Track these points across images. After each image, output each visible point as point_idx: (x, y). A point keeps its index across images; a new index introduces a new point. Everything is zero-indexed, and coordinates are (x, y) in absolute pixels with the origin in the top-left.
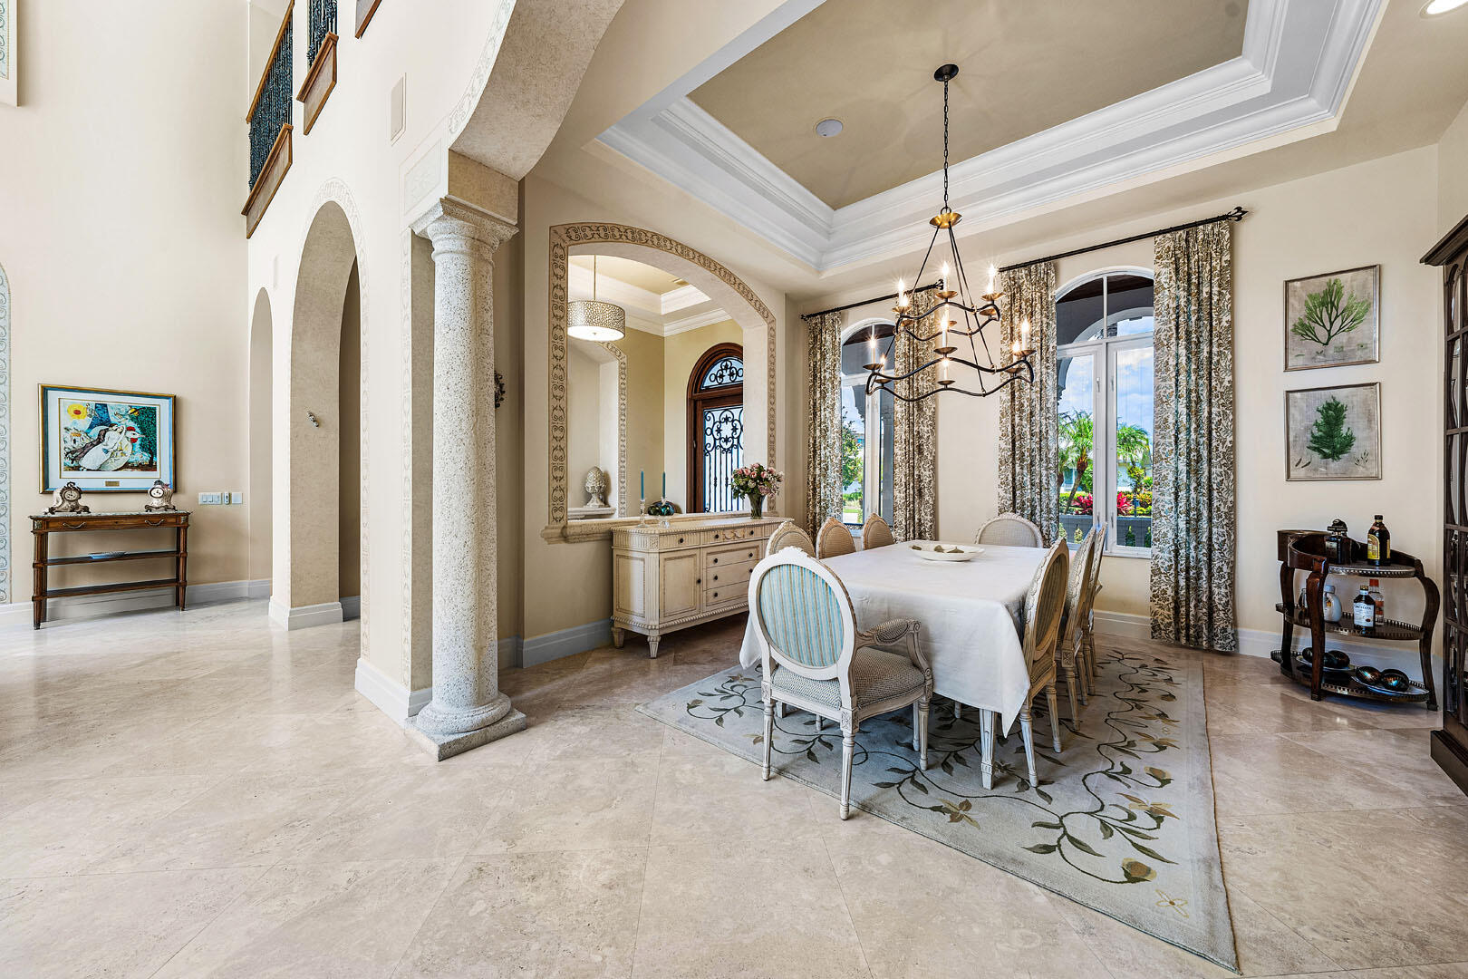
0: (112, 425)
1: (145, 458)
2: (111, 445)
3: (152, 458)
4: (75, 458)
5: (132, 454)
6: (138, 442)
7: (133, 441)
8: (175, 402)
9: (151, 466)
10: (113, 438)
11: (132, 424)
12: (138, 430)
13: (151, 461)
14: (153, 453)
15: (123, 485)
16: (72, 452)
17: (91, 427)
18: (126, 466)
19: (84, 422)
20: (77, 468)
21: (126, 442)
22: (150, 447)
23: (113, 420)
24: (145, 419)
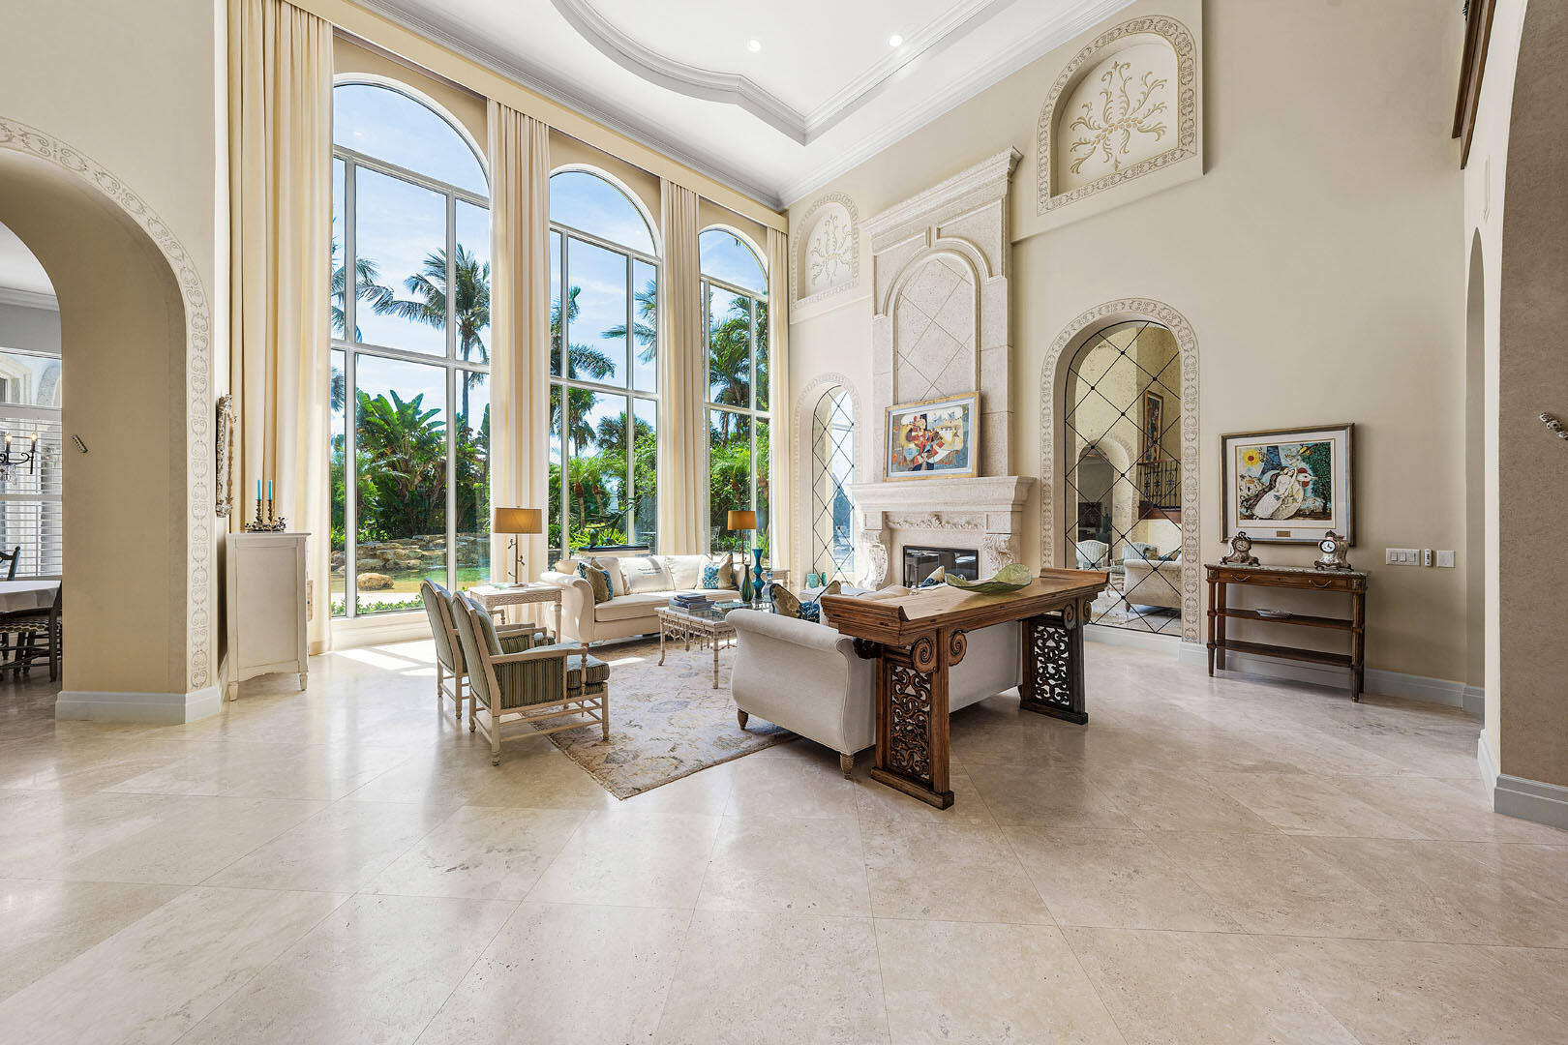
0: (1283, 469)
1: (1319, 503)
2: (1282, 491)
3: (1325, 504)
4: (1250, 503)
5: (1304, 500)
6: (1310, 486)
7: (1305, 484)
8: (1354, 432)
9: (1325, 514)
10: (1285, 483)
11: (1303, 465)
12: (1310, 472)
13: (1325, 507)
14: (1327, 498)
15: (1295, 536)
16: (1247, 500)
17: (1263, 473)
18: (1299, 514)
19: (1257, 468)
20: (1251, 517)
21: (1297, 486)
22: (1323, 490)
23: (1284, 463)
24: (1318, 458)
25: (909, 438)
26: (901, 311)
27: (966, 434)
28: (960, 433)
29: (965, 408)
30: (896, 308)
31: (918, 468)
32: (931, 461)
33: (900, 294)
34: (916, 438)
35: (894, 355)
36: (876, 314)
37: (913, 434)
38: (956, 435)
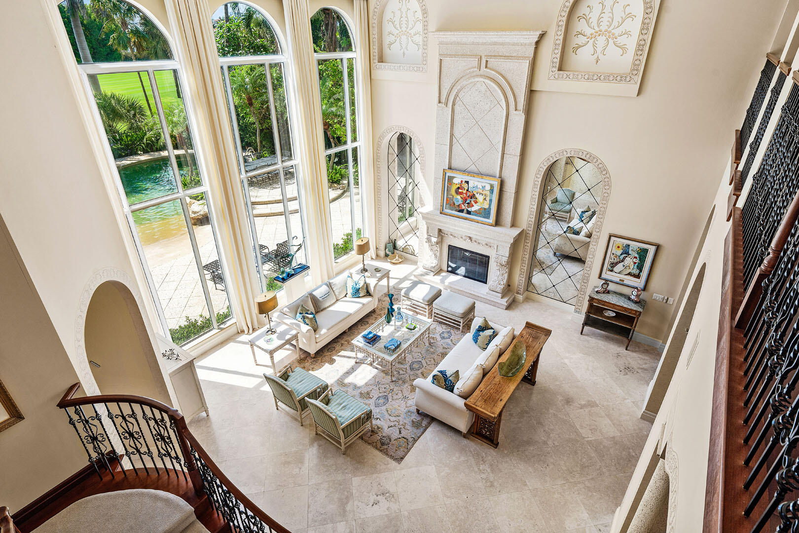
0: (629, 255)
1: (638, 271)
2: (626, 263)
3: (640, 273)
4: (613, 265)
5: (633, 269)
6: (637, 264)
7: (635, 263)
8: (658, 247)
9: (638, 276)
10: (628, 261)
11: (637, 255)
12: (638, 259)
13: (639, 274)
14: (641, 271)
15: (626, 282)
16: (612, 264)
17: (621, 254)
18: (629, 274)
19: (619, 252)
20: (612, 271)
21: (632, 263)
22: (640, 268)
23: (630, 253)
24: (643, 253)
25: (457, 192)
26: (457, 107)
27: (491, 200)
28: (488, 199)
29: (492, 186)
30: (454, 104)
31: (462, 211)
32: (469, 209)
33: (457, 96)
34: (461, 193)
35: (451, 136)
36: (440, 102)
37: (460, 190)
38: (485, 199)
